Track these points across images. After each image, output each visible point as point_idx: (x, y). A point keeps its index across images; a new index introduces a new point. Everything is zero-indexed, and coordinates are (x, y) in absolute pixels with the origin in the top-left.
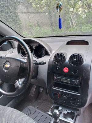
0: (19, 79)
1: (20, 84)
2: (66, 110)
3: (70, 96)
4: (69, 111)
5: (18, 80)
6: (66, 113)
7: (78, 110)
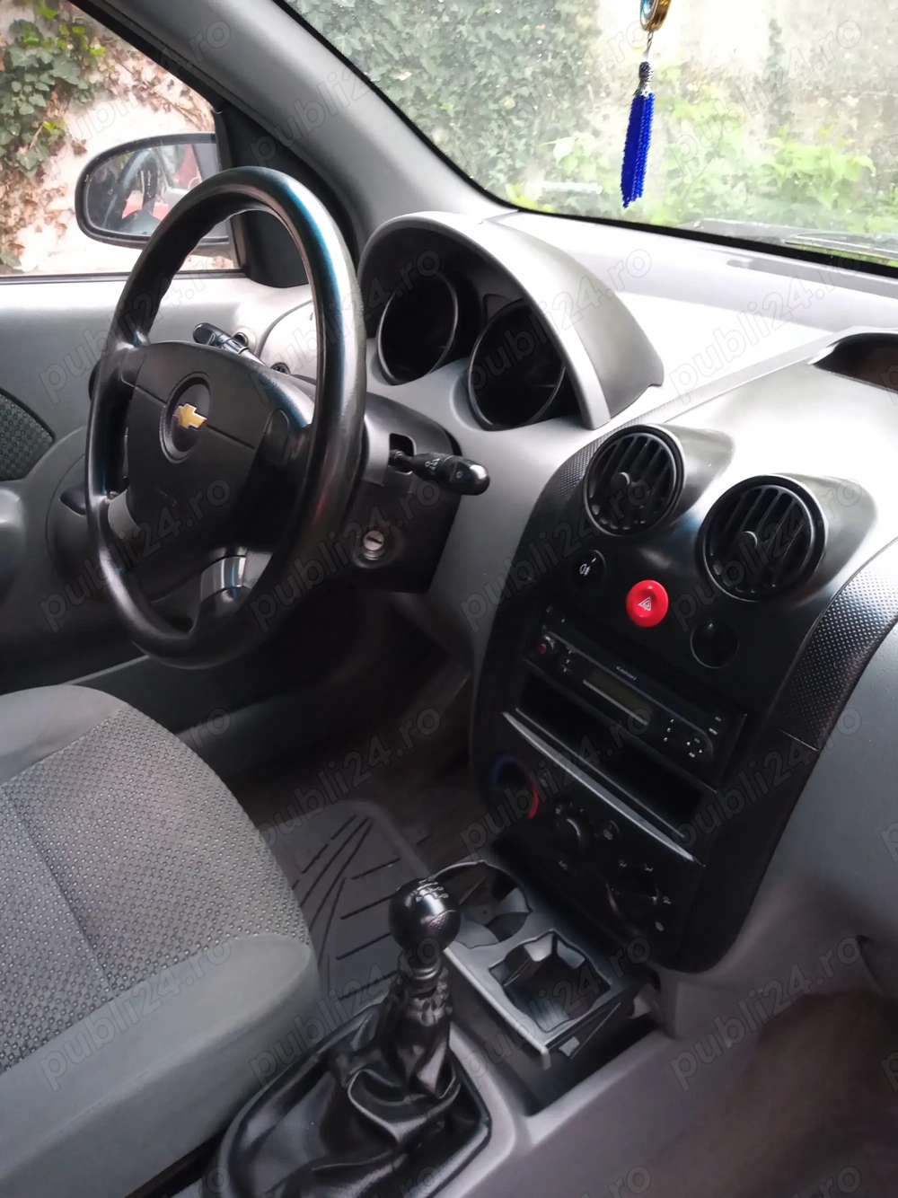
0: (241, 552)
1: (230, 589)
2: (555, 939)
3: (608, 836)
4: (572, 956)
5: (232, 555)
6: (539, 953)
7: (656, 982)
